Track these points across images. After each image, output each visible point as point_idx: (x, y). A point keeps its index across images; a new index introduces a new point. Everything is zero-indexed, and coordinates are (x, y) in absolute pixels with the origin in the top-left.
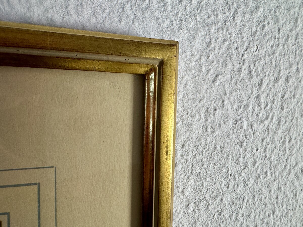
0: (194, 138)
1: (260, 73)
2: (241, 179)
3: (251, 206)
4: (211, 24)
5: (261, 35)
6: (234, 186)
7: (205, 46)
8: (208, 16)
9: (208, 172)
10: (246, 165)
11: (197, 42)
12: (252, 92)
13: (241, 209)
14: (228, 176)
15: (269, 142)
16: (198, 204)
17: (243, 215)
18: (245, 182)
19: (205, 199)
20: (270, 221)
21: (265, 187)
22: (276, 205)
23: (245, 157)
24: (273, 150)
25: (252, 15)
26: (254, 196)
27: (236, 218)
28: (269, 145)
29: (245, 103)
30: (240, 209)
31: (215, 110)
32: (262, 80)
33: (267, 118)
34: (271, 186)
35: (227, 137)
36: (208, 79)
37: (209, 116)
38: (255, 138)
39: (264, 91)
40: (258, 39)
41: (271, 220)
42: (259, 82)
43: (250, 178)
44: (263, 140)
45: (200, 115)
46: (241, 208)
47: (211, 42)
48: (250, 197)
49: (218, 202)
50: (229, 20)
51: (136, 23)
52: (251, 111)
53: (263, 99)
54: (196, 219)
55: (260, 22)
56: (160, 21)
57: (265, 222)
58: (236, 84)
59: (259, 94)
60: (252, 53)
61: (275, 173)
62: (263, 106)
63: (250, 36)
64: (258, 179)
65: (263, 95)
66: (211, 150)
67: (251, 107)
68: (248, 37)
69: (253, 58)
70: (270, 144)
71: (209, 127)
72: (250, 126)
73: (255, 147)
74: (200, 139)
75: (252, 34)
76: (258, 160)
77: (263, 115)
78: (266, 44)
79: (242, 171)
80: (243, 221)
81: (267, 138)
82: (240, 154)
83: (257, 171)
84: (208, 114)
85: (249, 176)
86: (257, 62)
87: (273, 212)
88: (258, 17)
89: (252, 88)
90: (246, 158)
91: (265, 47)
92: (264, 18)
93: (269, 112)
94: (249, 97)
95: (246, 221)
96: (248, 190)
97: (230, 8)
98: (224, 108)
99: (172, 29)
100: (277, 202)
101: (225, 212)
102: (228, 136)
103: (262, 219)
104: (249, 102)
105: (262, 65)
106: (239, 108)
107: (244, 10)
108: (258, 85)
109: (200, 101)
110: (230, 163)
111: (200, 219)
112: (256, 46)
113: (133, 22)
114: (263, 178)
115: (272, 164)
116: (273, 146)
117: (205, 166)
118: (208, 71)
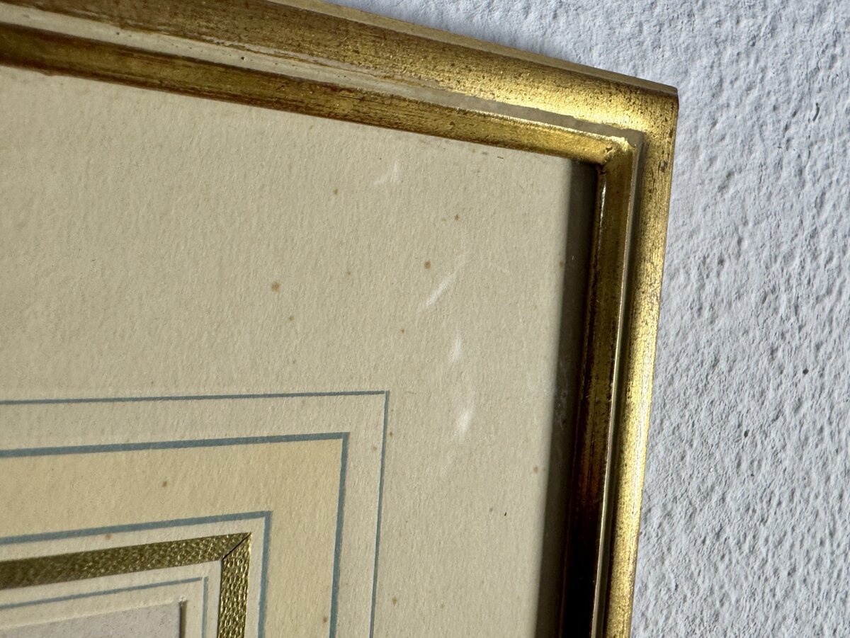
0: (673, 332)
1: (821, 176)
2: (768, 444)
3: (785, 518)
4: (724, 41)
5: (828, 81)
6: (752, 462)
7: (707, 95)
8: (718, 19)
9: (697, 426)
10: (780, 410)
11: (692, 83)
12: (802, 223)
13: (764, 525)
14: (739, 436)
15: (831, 353)
16: (672, 509)
17: (767, 540)
18: (775, 454)
19: (688, 497)
20: (824, 557)
21: (817, 467)
22: (837, 516)
23: (780, 388)
24: (837, 373)
25: (810, 27)
26: (793, 493)
27: (752, 550)
28: (831, 361)
29: (785, 248)
30: (762, 524)
31: (721, 262)
32: (823, 194)
33: (829, 292)
34: (829, 467)
35: (743, 334)
36: (711, 180)
37: (708, 276)
38: (802, 340)
39: (826, 223)
40: (820, 90)
41: (825, 554)
42: (817, 198)
43: (786, 445)
44: (818, 347)
45: (687, 273)
46: (763, 521)
47: (721, 85)
48: (785, 492)
49: (714, 505)
50: (762, 34)
51: (562, 20)
52: (797, 270)
53: (823, 241)
54: (665, 549)
55: (827, 47)
56: (615, 18)
57: (813, 560)
58: (769, 199)
59: (816, 229)
60: (807, 122)
61: (839, 433)
62: (822, 259)
63: (803, 80)
64: (803, 447)
65: (824, 230)
66: (706, 366)
67: (797, 261)
68: (800, 82)
69: (808, 136)
70: (833, 357)
71: (706, 306)
72: (793, 309)
73: (800, 364)
74: (685, 337)
75: (809, 76)
76: (807, 399)
77: (821, 282)
78: (837, 103)
79: (770, 425)
80: (767, 555)
81: (826, 341)
82: (769, 381)
83: (802, 426)
84: (707, 273)
85: (784, 439)
86: (816, 147)
87: (832, 534)
88: (822, 34)
89: (802, 213)
90: (780, 391)
91: (834, 111)
92: (835, 37)
93: (835, 275)
94: (793, 235)
95: (773, 556)
96: (781, 473)
97: (765, 5)
98: (741, 259)
99: (640, 44)
100: (840, 509)
101: (728, 531)
102: (746, 332)
103: (808, 551)
104: (794, 248)
105: (826, 155)
106: (773, 260)
107: (794, 12)
108: (815, 207)
109: (691, 236)
110: (746, 400)
111: (673, 548)
112: (815, 107)
113: (555, 16)
114: (814, 444)
115: (835, 409)
116: (839, 363)
117: (691, 407)
118: (712, 160)
